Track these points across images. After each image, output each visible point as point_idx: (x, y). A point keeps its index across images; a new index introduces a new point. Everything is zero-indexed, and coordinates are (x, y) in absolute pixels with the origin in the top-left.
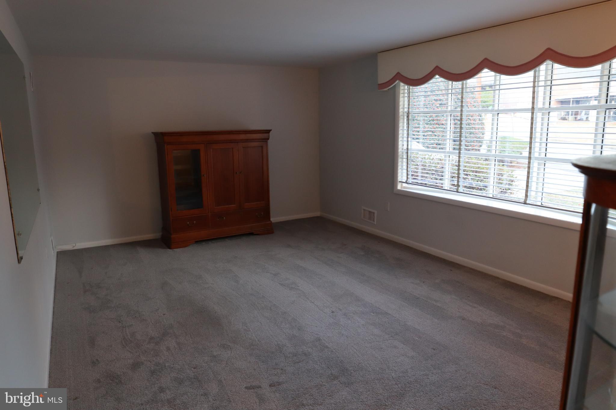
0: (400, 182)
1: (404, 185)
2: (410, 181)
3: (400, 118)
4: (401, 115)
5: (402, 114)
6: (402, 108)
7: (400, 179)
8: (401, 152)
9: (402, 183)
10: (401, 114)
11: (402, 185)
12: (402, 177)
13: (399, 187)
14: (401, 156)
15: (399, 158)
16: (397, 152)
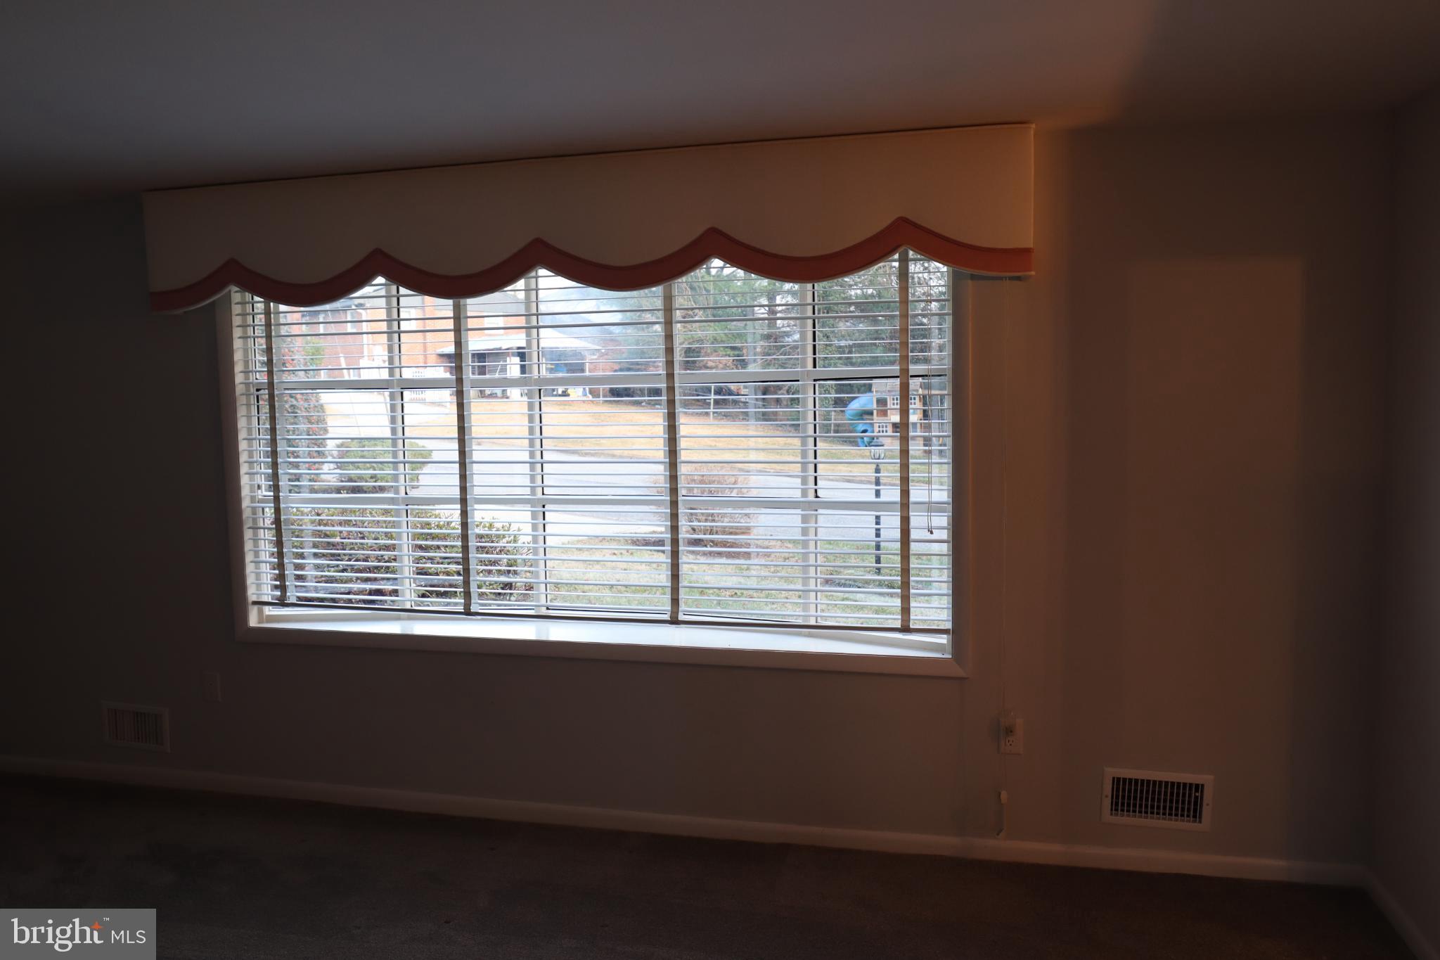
0: (255, 603)
1: (268, 611)
2: (292, 596)
3: (238, 404)
4: (241, 392)
5: (244, 391)
6: (241, 372)
7: (252, 594)
8: (249, 509)
9: (260, 606)
10: (239, 389)
11: (261, 612)
12: (259, 586)
13: (253, 622)
14: (251, 520)
15: (245, 527)
16: (239, 512)
